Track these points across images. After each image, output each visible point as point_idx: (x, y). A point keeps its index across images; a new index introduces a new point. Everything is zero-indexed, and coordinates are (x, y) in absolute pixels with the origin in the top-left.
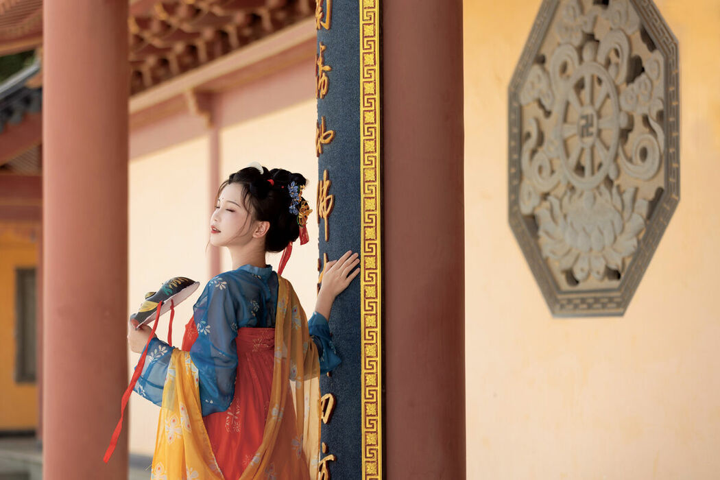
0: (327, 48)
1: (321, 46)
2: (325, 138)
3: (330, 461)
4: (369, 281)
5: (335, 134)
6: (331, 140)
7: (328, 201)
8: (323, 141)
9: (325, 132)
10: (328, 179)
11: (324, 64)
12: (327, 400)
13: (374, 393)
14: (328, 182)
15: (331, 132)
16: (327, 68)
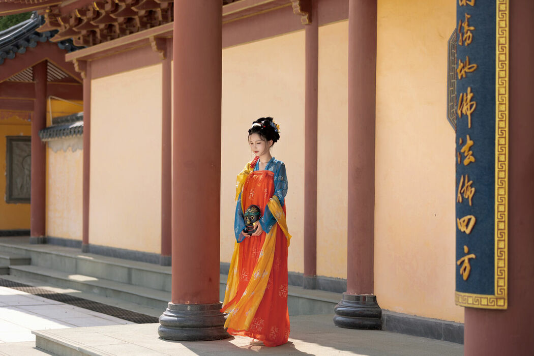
0: (471, 17)
1: (466, 15)
2: (469, 68)
3: (472, 258)
4: (501, 152)
5: (478, 67)
6: (475, 70)
7: (471, 106)
8: (467, 71)
9: (469, 65)
10: (471, 92)
11: (469, 25)
12: (469, 220)
13: (503, 216)
14: (472, 94)
15: (475, 65)
16: (472, 28)
